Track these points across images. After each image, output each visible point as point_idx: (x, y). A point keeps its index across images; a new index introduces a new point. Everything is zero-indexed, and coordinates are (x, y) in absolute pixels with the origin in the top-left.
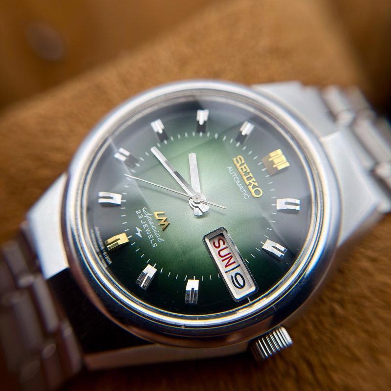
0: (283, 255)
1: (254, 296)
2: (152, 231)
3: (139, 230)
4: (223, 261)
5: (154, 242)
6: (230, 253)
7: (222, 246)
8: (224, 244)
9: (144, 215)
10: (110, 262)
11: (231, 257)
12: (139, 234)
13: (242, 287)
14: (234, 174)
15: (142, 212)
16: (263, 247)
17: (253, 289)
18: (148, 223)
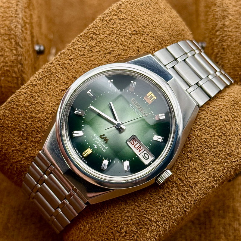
0: (162, 140)
1: (153, 161)
2: (101, 144)
3: (95, 145)
4: (137, 150)
5: (103, 149)
6: (139, 146)
7: (135, 143)
8: (136, 142)
9: (95, 138)
10: (87, 162)
11: (141, 147)
12: (96, 147)
13: (148, 159)
14: (133, 108)
15: (94, 137)
16: (153, 139)
17: (153, 158)
18: (98, 141)
